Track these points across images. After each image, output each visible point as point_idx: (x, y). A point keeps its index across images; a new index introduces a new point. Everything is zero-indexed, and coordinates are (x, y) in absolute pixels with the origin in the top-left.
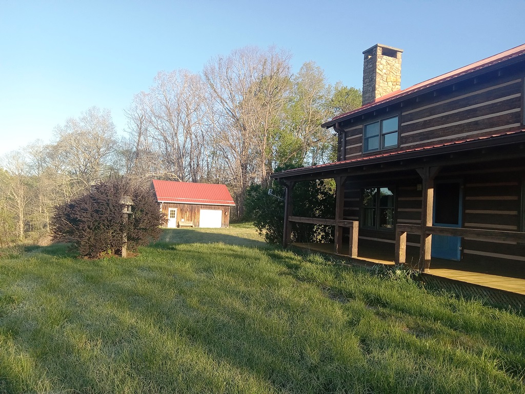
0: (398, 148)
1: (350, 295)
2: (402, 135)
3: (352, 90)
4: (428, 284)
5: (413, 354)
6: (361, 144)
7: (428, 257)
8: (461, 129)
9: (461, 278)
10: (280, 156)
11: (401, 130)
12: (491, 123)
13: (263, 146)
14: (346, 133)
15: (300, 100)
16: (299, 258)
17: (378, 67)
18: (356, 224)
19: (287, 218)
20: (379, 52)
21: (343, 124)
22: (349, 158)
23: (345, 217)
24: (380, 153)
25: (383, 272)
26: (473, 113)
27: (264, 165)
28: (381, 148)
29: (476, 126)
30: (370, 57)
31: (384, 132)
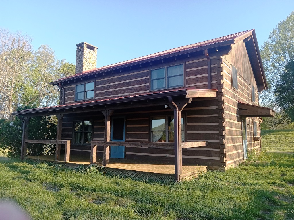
0: (94, 99)
1: (61, 186)
2: (96, 92)
3: (71, 65)
4: (107, 173)
5: (93, 215)
6: (74, 96)
7: (107, 158)
8: (124, 91)
9: (124, 167)
10: (23, 100)
11: (96, 89)
12: (138, 90)
13: (10, 93)
14: (65, 89)
15: (38, 67)
16: (31, 166)
17: (84, 54)
18: (69, 142)
19: (24, 141)
20: (85, 46)
21: (63, 84)
22: (67, 104)
23: (62, 138)
24: (84, 101)
25: (83, 169)
26: (130, 84)
27: (11, 106)
28: (85, 99)
29: (131, 90)
30: (80, 48)
31: (87, 90)
